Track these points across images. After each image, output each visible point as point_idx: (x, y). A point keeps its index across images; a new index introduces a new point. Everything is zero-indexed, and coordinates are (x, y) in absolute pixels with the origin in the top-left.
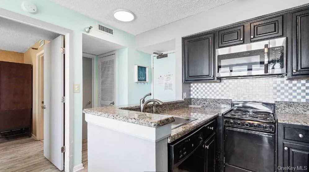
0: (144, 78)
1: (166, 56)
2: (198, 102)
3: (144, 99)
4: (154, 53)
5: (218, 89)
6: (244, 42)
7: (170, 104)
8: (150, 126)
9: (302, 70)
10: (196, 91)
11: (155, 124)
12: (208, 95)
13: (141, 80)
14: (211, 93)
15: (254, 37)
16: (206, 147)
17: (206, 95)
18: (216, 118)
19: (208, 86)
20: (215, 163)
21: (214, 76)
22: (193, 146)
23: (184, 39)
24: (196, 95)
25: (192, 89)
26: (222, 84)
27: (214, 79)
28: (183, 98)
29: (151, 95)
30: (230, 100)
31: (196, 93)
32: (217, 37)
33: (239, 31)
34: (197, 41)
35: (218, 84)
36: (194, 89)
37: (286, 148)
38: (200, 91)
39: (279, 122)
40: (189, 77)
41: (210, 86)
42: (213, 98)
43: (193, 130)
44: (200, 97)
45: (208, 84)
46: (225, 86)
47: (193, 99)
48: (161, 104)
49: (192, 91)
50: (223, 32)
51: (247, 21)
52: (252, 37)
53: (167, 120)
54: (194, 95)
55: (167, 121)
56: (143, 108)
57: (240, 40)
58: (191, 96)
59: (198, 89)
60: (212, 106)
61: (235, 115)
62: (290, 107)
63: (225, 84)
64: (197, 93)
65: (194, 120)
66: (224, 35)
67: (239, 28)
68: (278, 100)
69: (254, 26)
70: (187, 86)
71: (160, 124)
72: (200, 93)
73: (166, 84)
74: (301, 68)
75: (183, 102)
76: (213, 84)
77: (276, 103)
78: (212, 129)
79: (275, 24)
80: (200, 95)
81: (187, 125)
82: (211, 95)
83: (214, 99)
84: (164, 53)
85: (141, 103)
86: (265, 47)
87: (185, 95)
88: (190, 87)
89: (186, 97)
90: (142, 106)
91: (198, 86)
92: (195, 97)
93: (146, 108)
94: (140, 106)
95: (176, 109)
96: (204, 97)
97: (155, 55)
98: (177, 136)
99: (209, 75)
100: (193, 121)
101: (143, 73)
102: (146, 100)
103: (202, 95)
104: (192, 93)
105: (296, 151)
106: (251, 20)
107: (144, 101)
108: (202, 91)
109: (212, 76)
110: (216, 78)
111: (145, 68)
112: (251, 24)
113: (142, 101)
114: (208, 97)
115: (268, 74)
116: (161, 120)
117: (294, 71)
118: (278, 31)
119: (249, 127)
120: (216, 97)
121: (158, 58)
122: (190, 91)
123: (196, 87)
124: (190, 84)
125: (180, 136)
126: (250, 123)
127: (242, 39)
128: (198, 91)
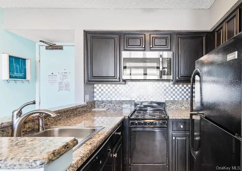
0: (22, 75)
1: (61, 48)
2: (102, 104)
3: (21, 110)
4: (41, 41)
5: (122, 90)
6: (145, 50)
7: (67, 111)
8: (31, 167)
9: (181, 77)
10: (100, 92)
11: (44, 161)
12: (113, 97)
13: (16, 77)
14: (116, 95)
15: (152, 47)
16: (114, 155)
17: (111, 97)
18: (123, 122)
19: (114, 88)
20: (121, 168)
21: (119, 78)
22: (101, 163)
23: (86, 33)
24: (100, 97)
25: (95, 90)
26: (127, 85)
27: (120, 81)
28: (85, 102)
29: (34, 103)
30: (134, 101)
31: (100, 94)
32: (123, 40)
33: (141, 38)
34: (102, 38)
35: (123, 86)
36: (98, 90)
37: (174, 138)
38: (104, 93)
39: (170, 118)
40: (93, 77)
41: (116, 88)
42: (118, 99)
43: (101, 143)
44: (104, 99)
45: (113, 85)
46: (129, 88)
47: (97, 102)
48: (54, 116)
49: (96, 92)
50: (128, 36)
51: (148, 31)
52: (151, 46)
53: (66, 146)
54: (98, 97)
55: (65, 148)
56: (18, 124)
57: (142, 47)
58: (95, 98)
59: (102, 90)
60: (118, 107)
61: (138, 116)
62: (174, 105)
63: (129, 85)
64: (102, 94)
65: (101, 130)
66: (129, 39)
67: (141, 36)
68: (167, 99)
69: (153, 37)
70: (90, 87)
71: (54, 158)
72: (104, 94)
73: (60, 83)
74: (181, 76)
75: (85, 106)
76: (118, 86)
77: (166, 102)
78: (119, 134)
79: (166, 39)
80: (104, 97)
81: (93, 139)
82: (116, 97)
83: (119, 101)
84: (58, 44)
85: (15, 117)
86: (160, 57)
87: (87, 97)
88: (94, 88)
89: (88, 100)
90: (17, 122)
91: (102, 88)
92: (100, 99)
93: (25, 123)
94: (12, 122)
95: (76, 115)
96: (109, 99)
97: (42, 44)
98: (81, 161)
99: (115, 77)
100: (99, 131)
101: (19, 66)
102: (25, 111)
103: (107, 96)
104: (95, 94)
105: (179, 138)
106: (151, 31)
107: (21, 113)
108: (107, 92)
109: (118, 78)
110: (121, 80)
111: (25, 59)
112: (150, 34)
113: (16, 113)
114: (113, 99)
115: (162, 79)
116: (55, 150)
117: (177, 78)
118: (168, 46)
119: (150, 125)
120: (121, 98)
121: (47, 48)
122: (94, 92)
123: (100, 88)
124: (94, 85)
125: (85, 159)
126: (150, 122)
127: (143, 46)
128: (102, 92)
